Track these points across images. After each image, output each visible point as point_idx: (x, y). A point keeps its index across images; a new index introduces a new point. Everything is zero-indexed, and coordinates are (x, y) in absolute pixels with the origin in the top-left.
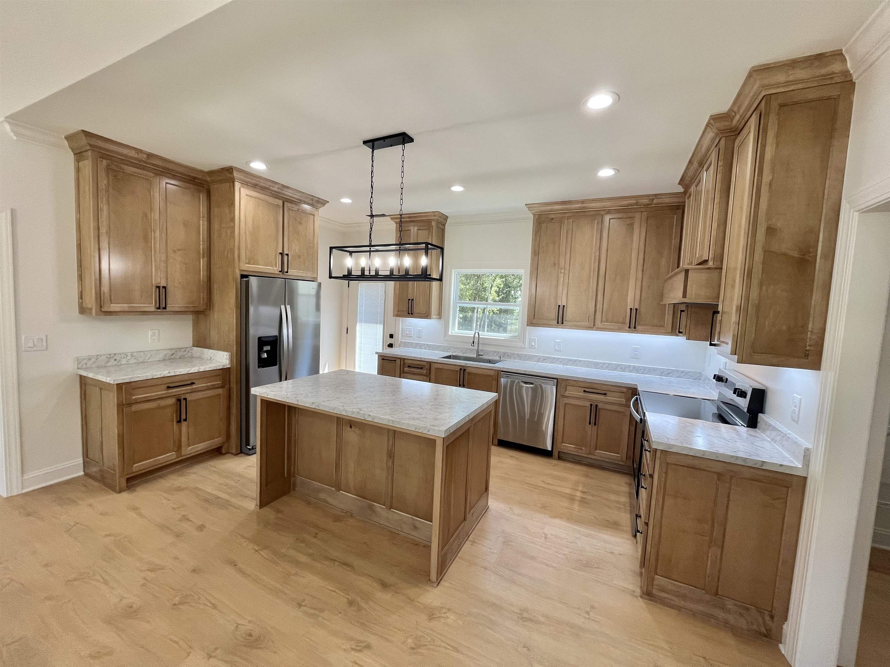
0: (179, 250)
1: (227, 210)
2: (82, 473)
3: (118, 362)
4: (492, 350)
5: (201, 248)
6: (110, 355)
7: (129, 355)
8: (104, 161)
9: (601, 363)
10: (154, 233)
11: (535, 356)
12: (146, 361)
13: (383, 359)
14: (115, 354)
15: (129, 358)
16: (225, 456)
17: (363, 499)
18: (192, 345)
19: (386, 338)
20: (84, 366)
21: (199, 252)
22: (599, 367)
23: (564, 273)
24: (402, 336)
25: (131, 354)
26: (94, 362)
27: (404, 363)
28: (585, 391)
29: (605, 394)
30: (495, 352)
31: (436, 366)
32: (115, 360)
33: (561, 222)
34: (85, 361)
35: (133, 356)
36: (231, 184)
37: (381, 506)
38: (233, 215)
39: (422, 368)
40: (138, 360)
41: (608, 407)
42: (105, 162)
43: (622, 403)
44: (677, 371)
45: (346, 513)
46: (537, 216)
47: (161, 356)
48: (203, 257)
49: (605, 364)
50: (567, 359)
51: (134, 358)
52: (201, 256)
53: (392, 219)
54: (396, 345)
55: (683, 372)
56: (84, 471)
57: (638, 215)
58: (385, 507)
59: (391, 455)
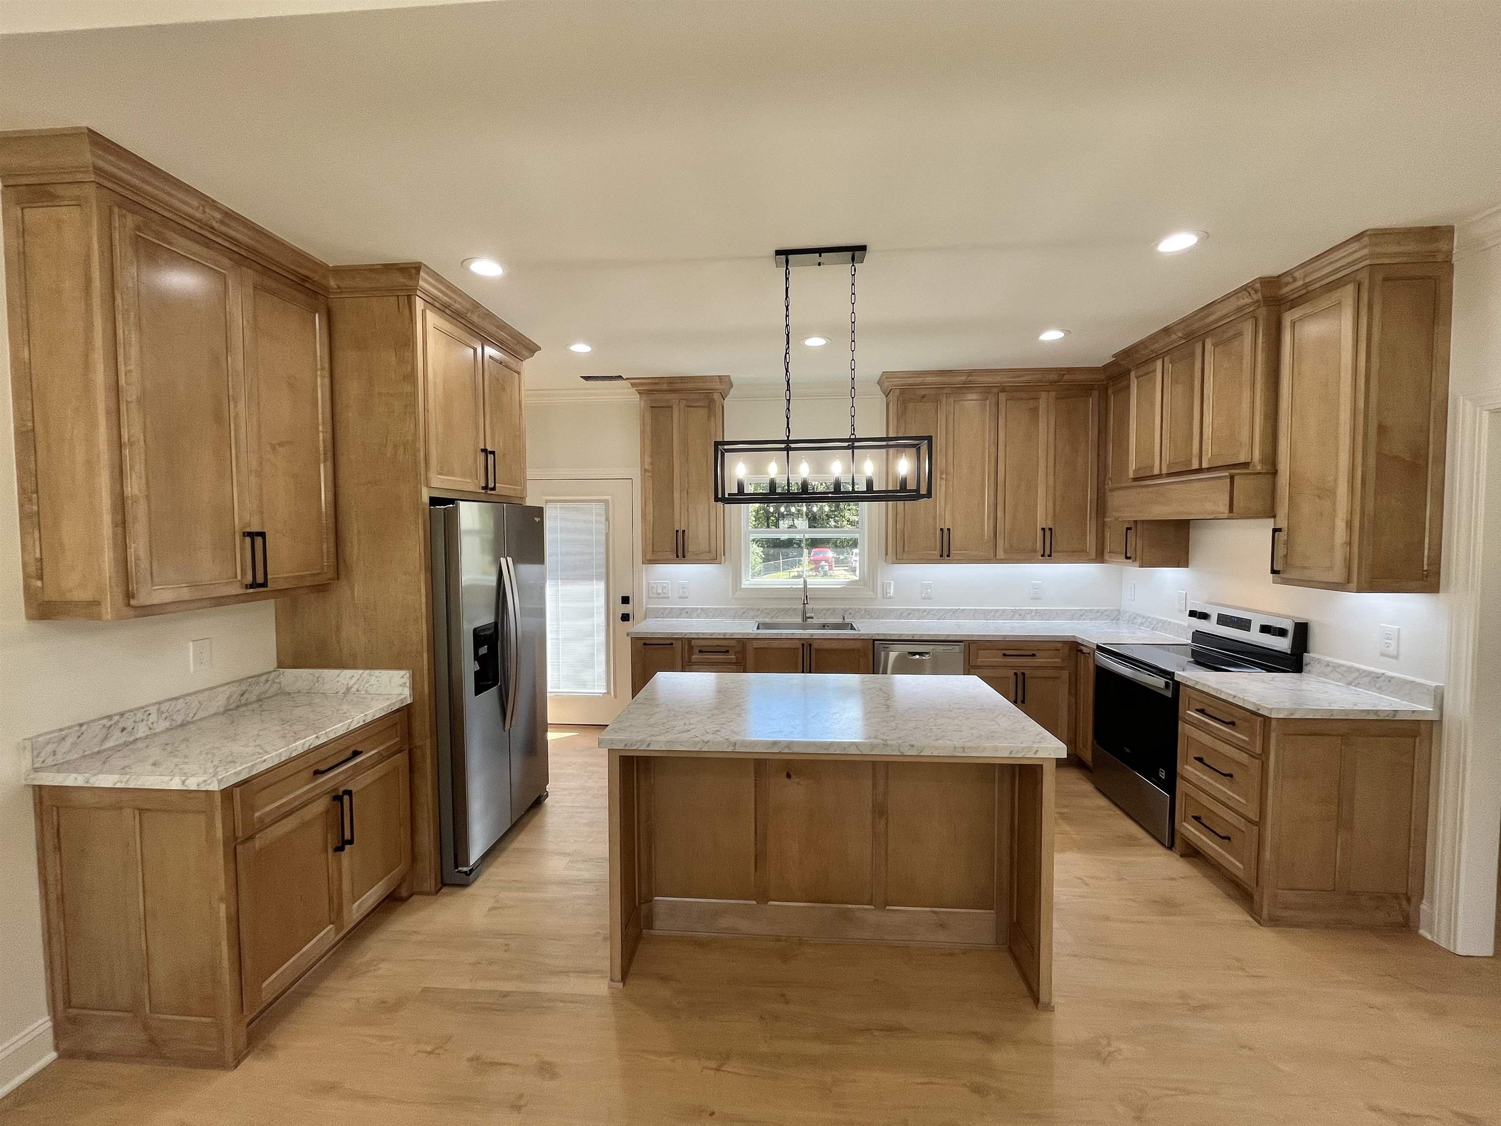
0: (281, 444)
1: (390, 357)
2: (53, 1055)
3: (131, 734)
4: (823, 607)
5: (321, 438)
6: (110, 717)
7: (153, 710)
8: (130, 217)
9: (992, 611)
10: (236, 403)
11: (895, 610)
12: (189, 719)
13: (645, 644)
14: (122, 715)
15: (154, 717)
16: (410, 901)
17: (824, 905)
18: (275, 664)
19: (614, 604)
20: (49, 762)
21: (317, 449)
22: (990, 616)
23: (946, 480)
24: (649, 597)
25: (159, 709)
26: (74, 744)
27: (691, 648)
28: (1004, 655)
29: (1034, 655)
30: (828, 609)
31: (756, 644)
32: (123, 729)
33: (937, 401)
34: (50, 748)
35: (162, 713)
36: (403, 301)
37: (865, 906)
38: (409, 368)
39: (727, 651)
40: (173, 720)
41: (1039, 673)
42: (131, 220)
43: (1058, 665)
44: (1091, 611)
45: (786, 940)
46: (898, 390)
47: (219, 702)
48: (325, 461)
49: (997, 611)
50: (944, 609)
51: (164, 716)
52: (322, 457)
53: (633, 385)
54: (638, 615)
55: (1098, 611)
56: (57, 1048)
57: (1043, 395)
58: (872, 907)
59: (880, 811)
